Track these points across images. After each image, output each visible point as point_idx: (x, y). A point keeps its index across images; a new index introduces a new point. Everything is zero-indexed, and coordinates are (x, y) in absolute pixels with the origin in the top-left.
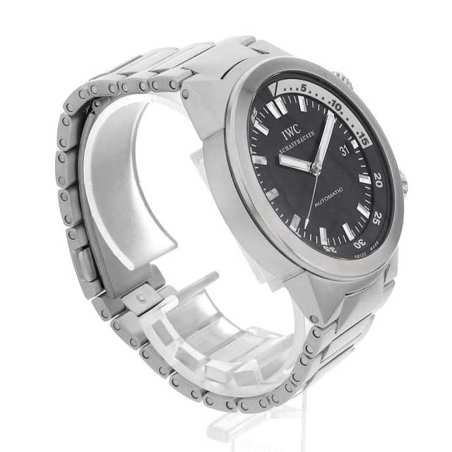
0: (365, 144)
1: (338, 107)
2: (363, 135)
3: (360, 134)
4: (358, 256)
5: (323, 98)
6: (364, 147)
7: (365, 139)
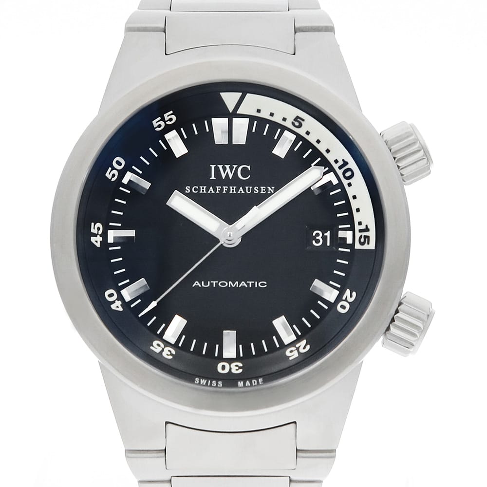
0: (362, 244)
1: (348, 174)
2: (367, 229)
3: (363, 227)
4: (203, 381)
5: (328, 151)
6: (358, 246)
7: (365, 237)
